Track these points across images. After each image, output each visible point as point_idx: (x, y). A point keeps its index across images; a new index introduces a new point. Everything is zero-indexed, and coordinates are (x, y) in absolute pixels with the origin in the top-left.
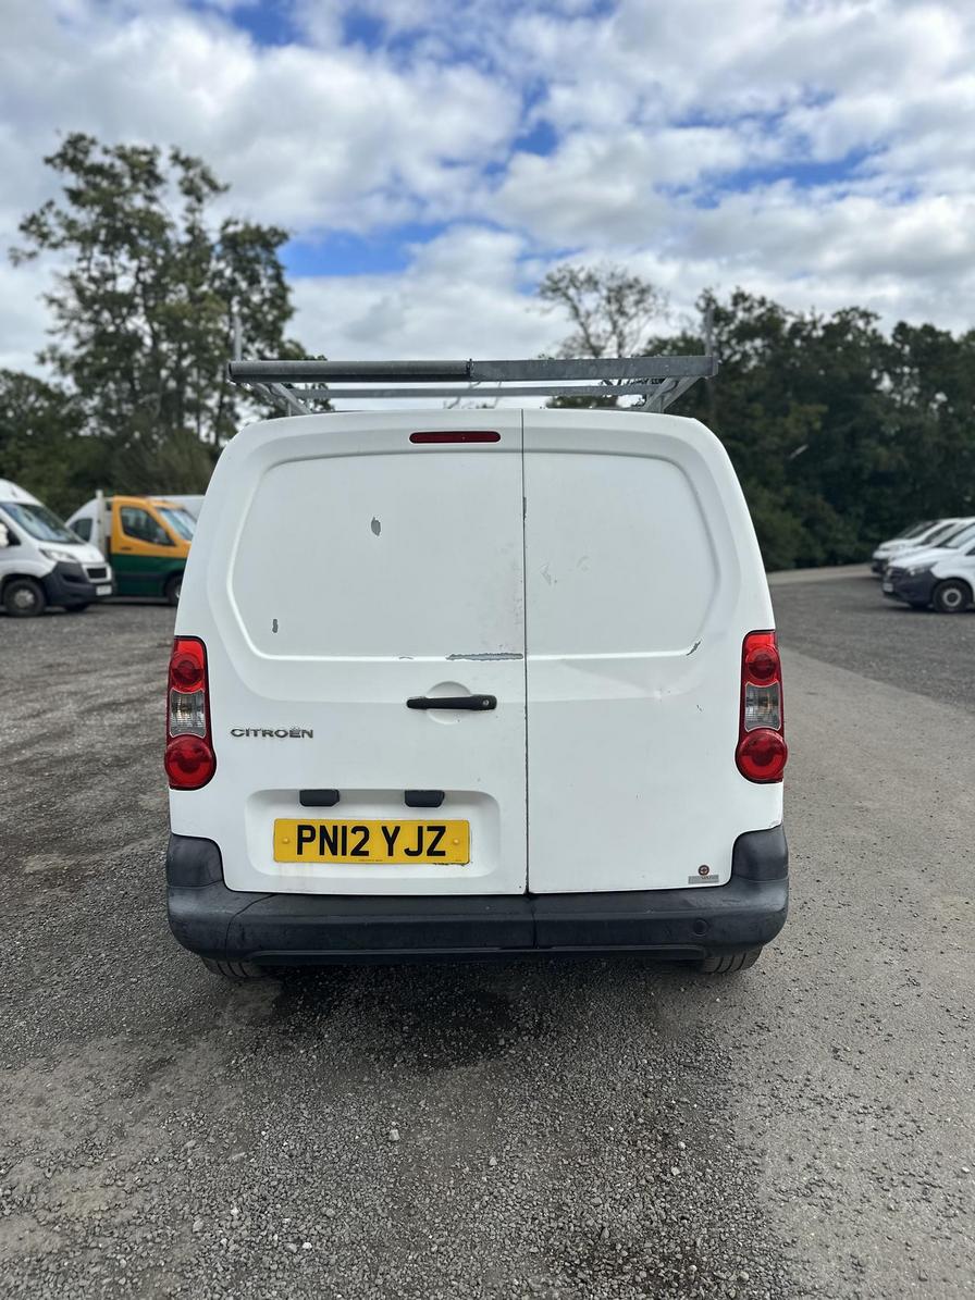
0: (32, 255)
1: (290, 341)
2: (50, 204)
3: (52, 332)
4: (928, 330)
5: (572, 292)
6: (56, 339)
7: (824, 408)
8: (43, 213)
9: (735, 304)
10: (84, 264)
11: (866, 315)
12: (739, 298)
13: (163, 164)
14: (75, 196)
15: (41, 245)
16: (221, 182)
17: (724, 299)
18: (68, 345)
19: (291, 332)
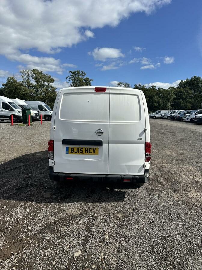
0: (68, 82)
2: (69, 76)
4: (162, 89)
5: (121, 85)
7: (149, 99)
9: (139, 86)
11: (155, 87)
12: (139, 85)
17: (138, 85)
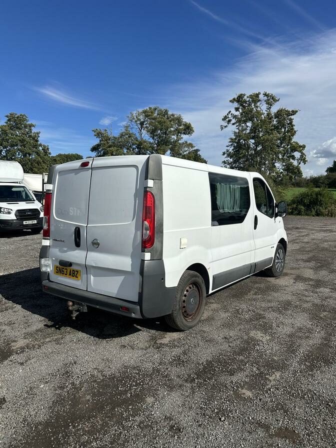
1: (294, 142)
3: (227, 146)
6: (228, 148)
8: (228, 114)
10: (238, 127)
13: (261, 97)
14: (237, 109)
15: (228, 123)
16: (277, 99)
18: (231, 149)
19: (295, 139)
